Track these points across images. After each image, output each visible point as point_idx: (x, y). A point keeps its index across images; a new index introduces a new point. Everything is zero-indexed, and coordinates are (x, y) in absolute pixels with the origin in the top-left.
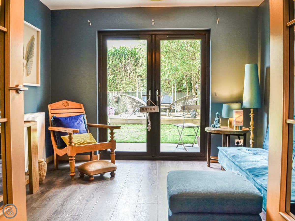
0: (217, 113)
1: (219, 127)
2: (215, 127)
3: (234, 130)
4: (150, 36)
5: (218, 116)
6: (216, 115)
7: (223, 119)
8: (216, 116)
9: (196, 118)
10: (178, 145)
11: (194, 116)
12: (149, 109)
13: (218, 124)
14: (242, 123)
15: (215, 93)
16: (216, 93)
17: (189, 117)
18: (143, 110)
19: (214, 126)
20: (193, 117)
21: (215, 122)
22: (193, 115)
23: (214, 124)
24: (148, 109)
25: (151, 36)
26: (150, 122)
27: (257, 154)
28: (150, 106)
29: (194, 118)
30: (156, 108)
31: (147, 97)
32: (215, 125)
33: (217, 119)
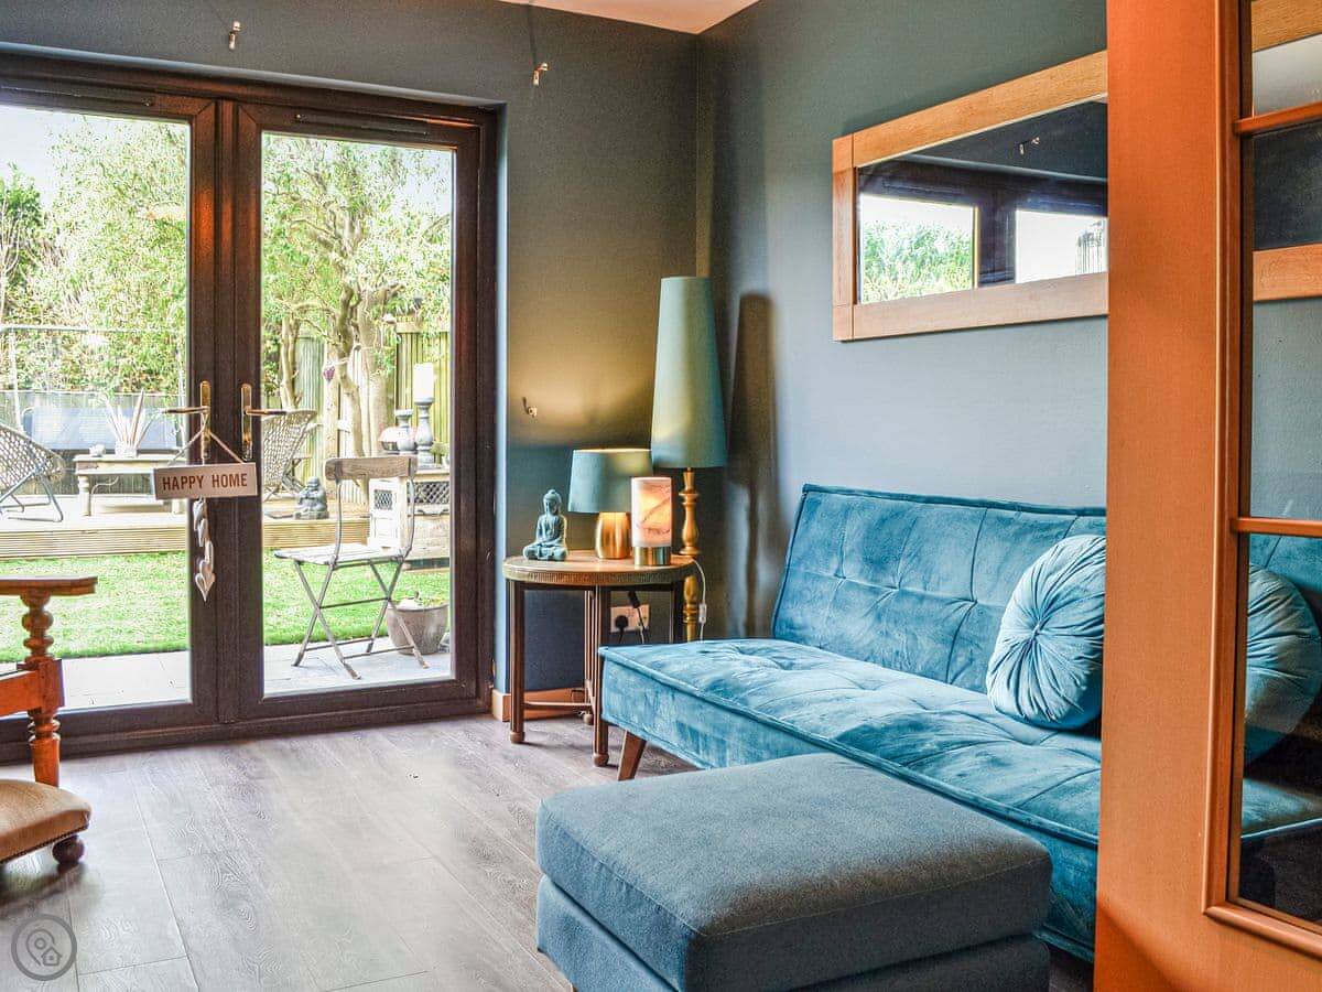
0: (549, 494)
1: (563, 557)
2: (546, 557)
3: (636, 565)
4: (209, 104)
5: (553, 502)
6: (545, 501)
7: (576, 517)
8: (546, 507)
9: (326, 517)
10: (305, 650)
11: (319, 506)
12: (207, 481)
13: (555, 542)
14: (670, 533)
15: (525, 401)
16: (528, 402)
17: (294, 514)
18: (168, 485)
19: (537, 554)
20: (315, 514)
21: (541, 533)
22: (315, 505)
23: (537, 542)
24: (200, 482)
25: (213, 105)
26: (208, 546)
27: (792, 664)
28: (207, 462)
29: (319, 517)
30: (243, 475)
31: (190, 417)
32: (543, 549)
33: (547, 518)
